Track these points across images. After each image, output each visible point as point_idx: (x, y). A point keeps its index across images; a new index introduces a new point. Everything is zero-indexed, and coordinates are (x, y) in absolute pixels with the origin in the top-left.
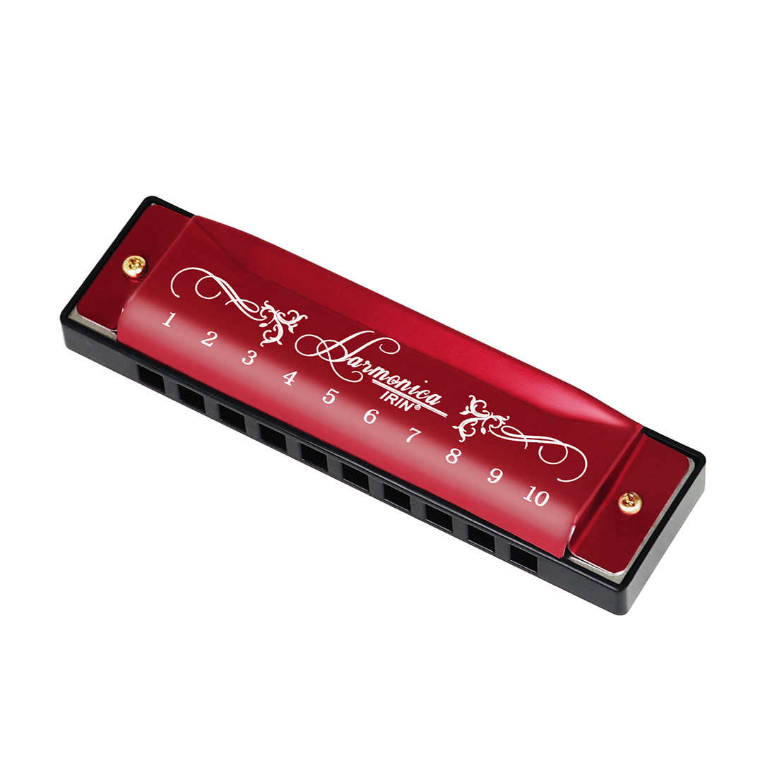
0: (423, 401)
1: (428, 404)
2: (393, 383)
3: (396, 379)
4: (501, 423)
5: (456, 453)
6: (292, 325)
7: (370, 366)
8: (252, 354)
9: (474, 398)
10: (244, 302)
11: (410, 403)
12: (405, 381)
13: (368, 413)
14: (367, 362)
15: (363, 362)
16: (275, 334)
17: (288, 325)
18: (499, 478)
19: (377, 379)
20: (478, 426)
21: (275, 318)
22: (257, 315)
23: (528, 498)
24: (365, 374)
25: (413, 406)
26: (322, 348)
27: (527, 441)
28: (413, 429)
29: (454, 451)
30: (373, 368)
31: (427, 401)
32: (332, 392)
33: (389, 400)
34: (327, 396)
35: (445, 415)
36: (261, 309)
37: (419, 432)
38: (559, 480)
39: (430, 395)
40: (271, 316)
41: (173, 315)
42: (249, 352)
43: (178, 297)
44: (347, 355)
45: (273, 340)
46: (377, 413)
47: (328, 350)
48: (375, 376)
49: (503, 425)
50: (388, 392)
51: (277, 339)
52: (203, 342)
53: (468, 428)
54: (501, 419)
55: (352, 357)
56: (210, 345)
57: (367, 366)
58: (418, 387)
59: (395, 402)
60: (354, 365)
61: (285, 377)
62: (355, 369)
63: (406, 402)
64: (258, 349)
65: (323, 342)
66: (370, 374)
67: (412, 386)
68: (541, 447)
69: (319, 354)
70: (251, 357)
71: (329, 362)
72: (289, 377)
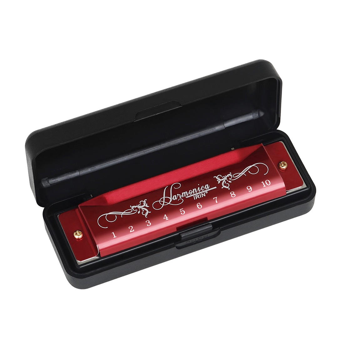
0: (205, 190)
1: (207, 189)
2: (192, 193)
3: (191, 191)
4: (231, 176)
5: (232, 193)
6: (146, 205)
7: (180, 195)
8: (148, 222)
9: (215, 177)
10: (125, 212)
11: (203, 193)
12: (194, 190)
13: (198, 206)
14: (178, 195)
15: (177, 196)
16: (145, 212)
17: (145, 206)
18: (251, 188)
19: (186, 196)
20: (227, 182)
21: (139, 208)
22: (133, 212)
23: (265, 186)
24: (182, 198)
25: (205, 193)
26: (162, 203)
27: (243, 173)
28: (214, 198)
29: (231, 193)
30: (181, 194)
31: (206, 189)
32: (181, 210)
33: (197, 198)
34: (181, 212)
35: (216, 187)
36: (132, 209)
37: (216, 197)
38: (265, 174)
39: (204, 187)
40: (137, 208)
41: (113, 233)
42: (146, 222)
43: (107, 227)
44: (170, 198)
45: (147, 213)
46: (200, 203)
47: (164, 202)
48: (185, 196)
49: (232, 176)
50: (194, 196)
51: (148, 212)
52: (131, 231)
53: (225, 185)
54: (230, 175)
55: (172, 197)
56: (134, 231)
57: (179, 196)
58: (199, 188)
59: (200, 197)
60: (176, 199)
61: (164, 218)
62: (178, 199)
63: (202, 194)
64: (147, 219)
65: (160, 201)
66: (183, 197)
67: (197, 189)
68: (249, 171)
69: (163, 205)
70: (149, 222)
71: (169, 204)
72: (165, 217)
